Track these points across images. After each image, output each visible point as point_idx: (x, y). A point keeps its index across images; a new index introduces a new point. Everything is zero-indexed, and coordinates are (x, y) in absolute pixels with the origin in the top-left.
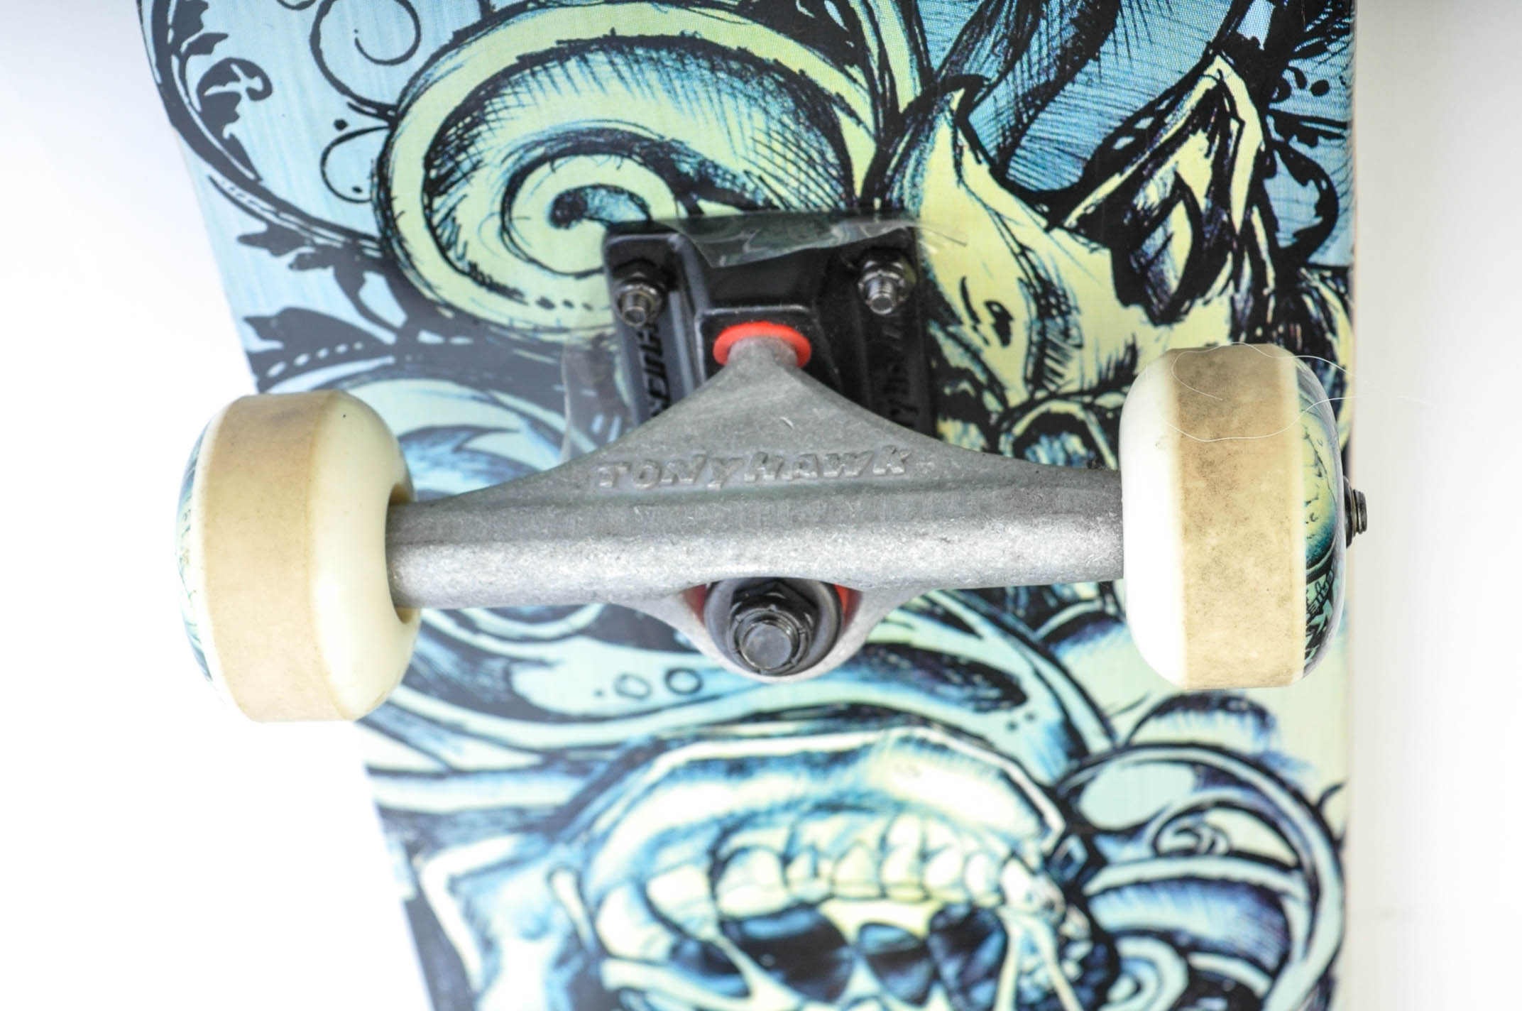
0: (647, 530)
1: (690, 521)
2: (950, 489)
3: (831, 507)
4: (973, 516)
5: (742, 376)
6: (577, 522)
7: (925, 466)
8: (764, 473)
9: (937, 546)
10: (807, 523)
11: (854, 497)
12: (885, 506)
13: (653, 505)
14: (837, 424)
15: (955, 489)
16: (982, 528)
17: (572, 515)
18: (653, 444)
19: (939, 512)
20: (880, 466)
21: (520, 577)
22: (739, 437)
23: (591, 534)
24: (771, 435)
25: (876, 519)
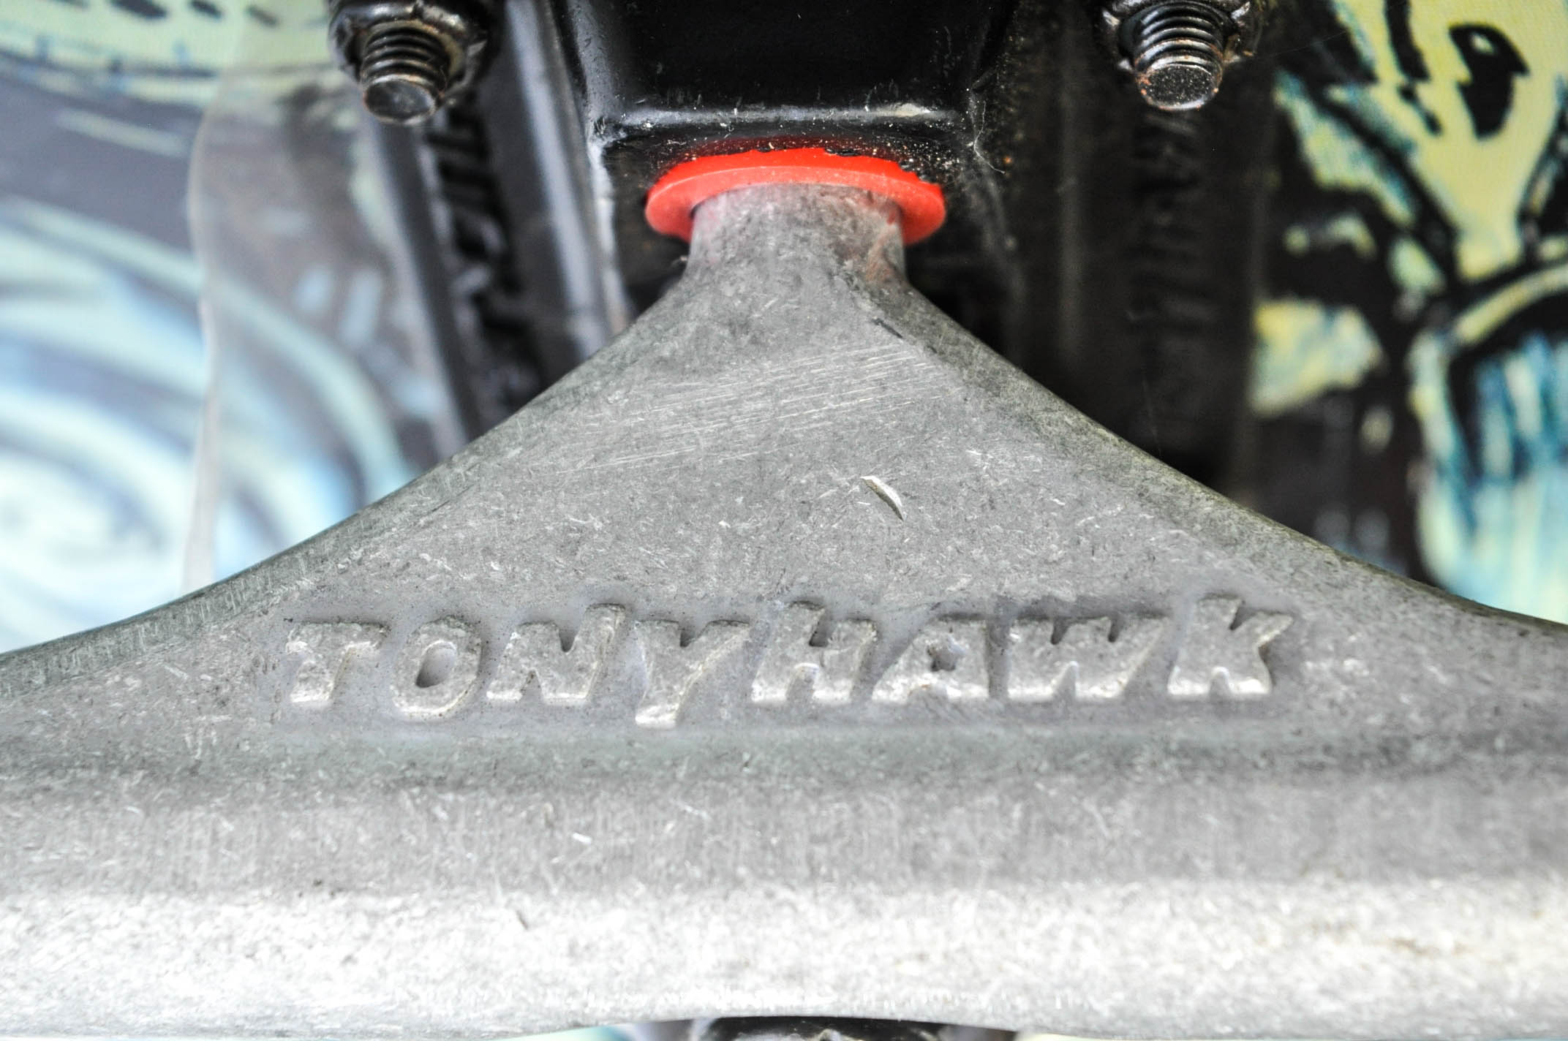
0: (440, 875)
1: (582, 847)
2: (1426, 770)
3: (1036, 817)
4: (1507, 872)
5: (739, 325)
6: (215, 838)
7: (1338, 674)
8: (818, 677)
9: (1383, 960)
10: (959, 874)
11: (1108, 789)
12: (1211, 819)
13: (459, 786)
14: (1044, 507)
15: (1440, 768)
16: (1536, 914)
17: (199, 812)
18: (457, 553)
19: (1393, 855)
20: (1194, 668)
21: (39, 999)
22: (732, 539)
23: (259, 880)
24: (836, 537)
25: (1184, 868)
